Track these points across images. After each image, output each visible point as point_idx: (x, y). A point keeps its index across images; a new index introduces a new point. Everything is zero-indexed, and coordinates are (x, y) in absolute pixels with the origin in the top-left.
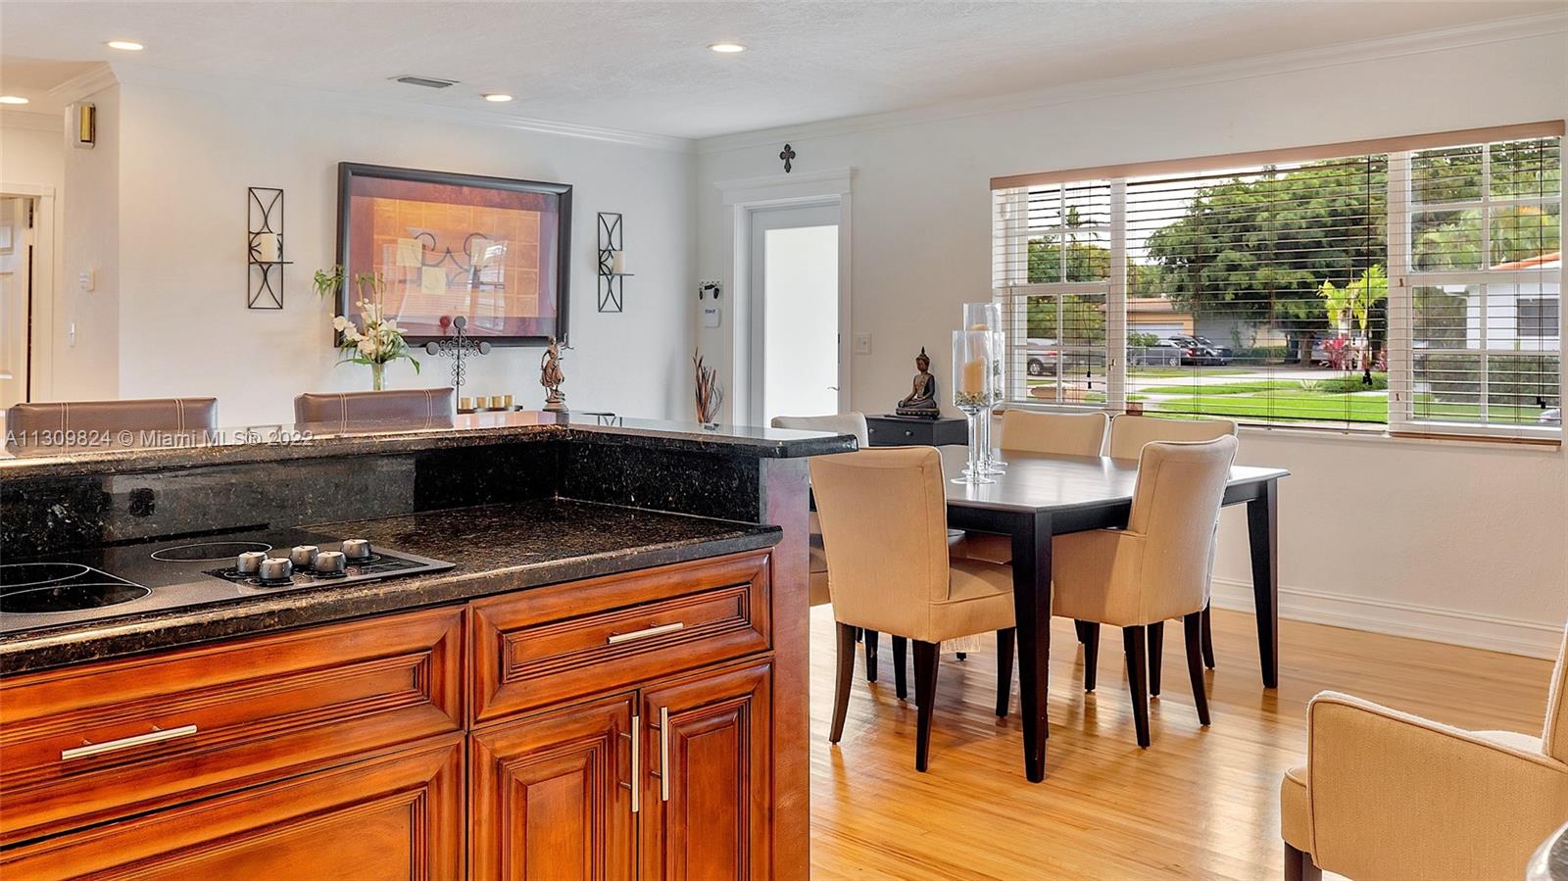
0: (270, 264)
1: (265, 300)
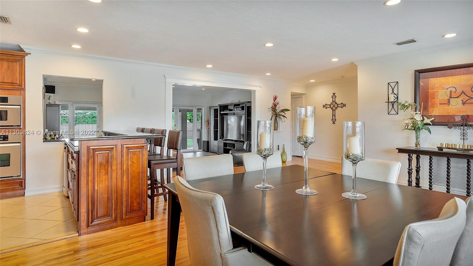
0: (394, 102)
1: (393, 112)
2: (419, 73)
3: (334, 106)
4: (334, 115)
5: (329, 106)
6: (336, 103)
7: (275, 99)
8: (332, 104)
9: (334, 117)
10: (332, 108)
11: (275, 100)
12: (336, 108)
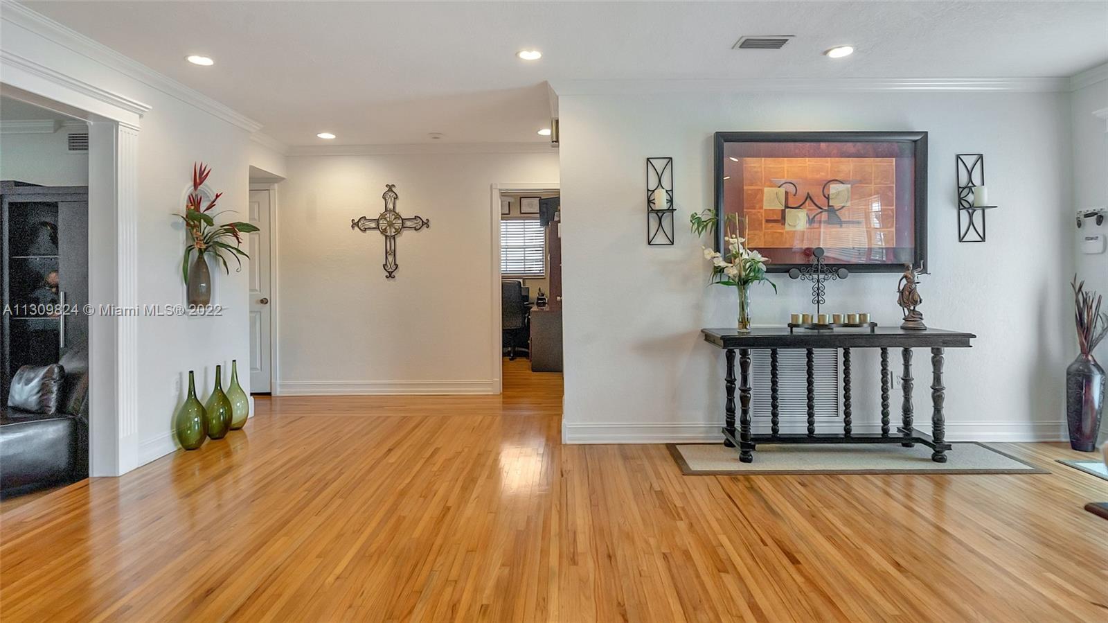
1: (661, 238)
2: (723, 140)
3: (391, 225)
4: (390, 252)
5: (373, 225)
6: (398, 216)
7: (199, 177)
8: (385, 219)
9: (390, 258)
10: (383, 232)
11: (200, 184)
12: (398, 232)
